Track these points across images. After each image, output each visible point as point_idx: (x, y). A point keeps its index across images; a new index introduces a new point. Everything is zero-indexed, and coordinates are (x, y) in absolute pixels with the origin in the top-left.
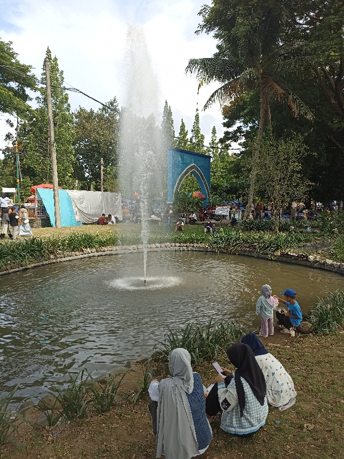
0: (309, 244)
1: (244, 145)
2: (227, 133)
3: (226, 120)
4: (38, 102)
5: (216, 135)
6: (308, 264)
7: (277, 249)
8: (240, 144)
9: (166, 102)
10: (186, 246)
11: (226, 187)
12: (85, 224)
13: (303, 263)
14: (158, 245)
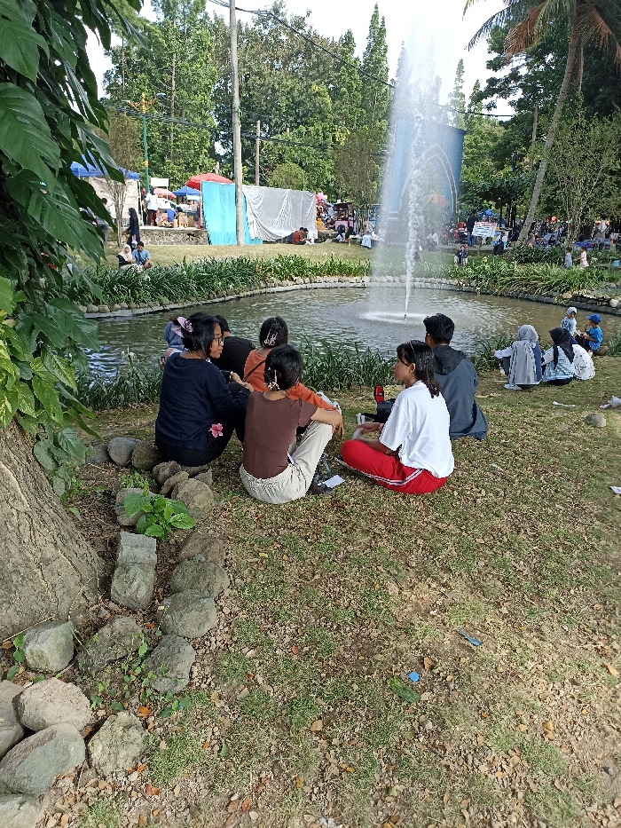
0: (613, 285)
1: (520, 105)
2: (492, 81)
3: (494, 55)
4: (155, 10)
5: (462, 77)
6: (609, 310)
7: (568, 289)
8: (511, 104)
9: (376, 8)
10: (431, 282)
11: (484, 187)
12: (265, 242)
13: (602, 309)
14: (391, 278)
